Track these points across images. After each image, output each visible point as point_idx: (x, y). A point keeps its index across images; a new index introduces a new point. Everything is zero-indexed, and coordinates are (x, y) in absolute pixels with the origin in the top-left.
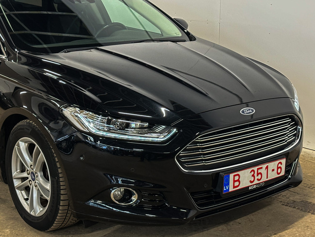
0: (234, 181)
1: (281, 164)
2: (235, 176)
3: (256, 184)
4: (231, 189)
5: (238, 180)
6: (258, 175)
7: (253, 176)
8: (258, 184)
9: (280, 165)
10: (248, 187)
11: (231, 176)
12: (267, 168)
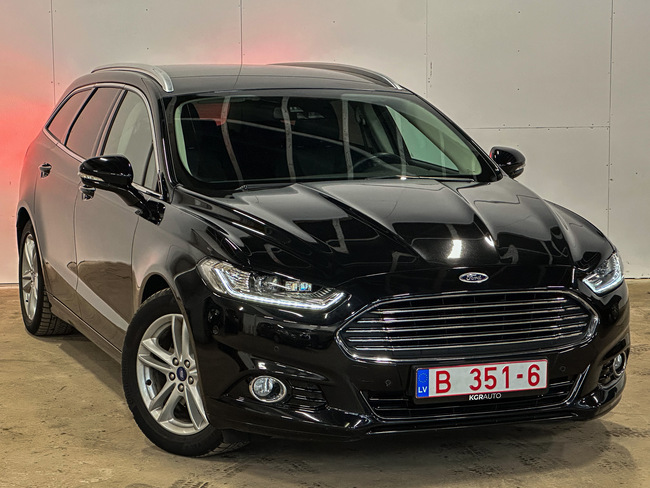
0: (439, 382)
1: (538, 368)
2: (438, 373)
3: (484, 394)
4: (433, 393)
5: (447, 381)
6: (486, 380)
7: (477, 378)
8: (487, 394)
9: (534, 370)
10: (468, 396)
11: (432, 372)
12: (506, 369)
